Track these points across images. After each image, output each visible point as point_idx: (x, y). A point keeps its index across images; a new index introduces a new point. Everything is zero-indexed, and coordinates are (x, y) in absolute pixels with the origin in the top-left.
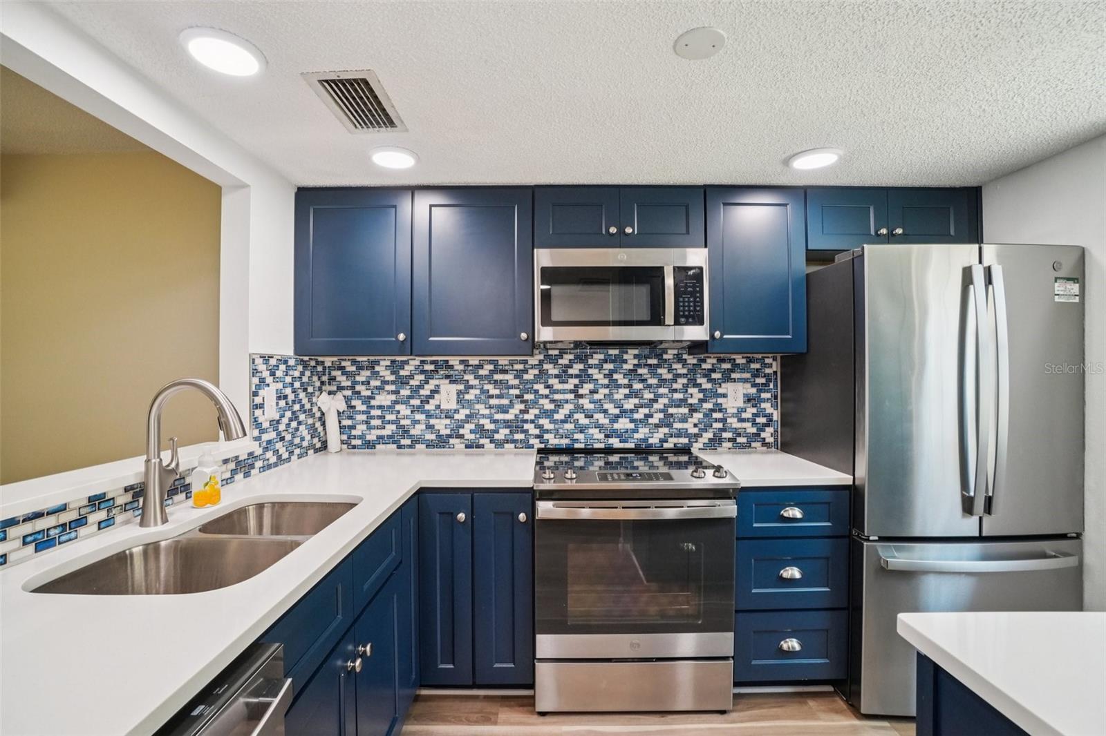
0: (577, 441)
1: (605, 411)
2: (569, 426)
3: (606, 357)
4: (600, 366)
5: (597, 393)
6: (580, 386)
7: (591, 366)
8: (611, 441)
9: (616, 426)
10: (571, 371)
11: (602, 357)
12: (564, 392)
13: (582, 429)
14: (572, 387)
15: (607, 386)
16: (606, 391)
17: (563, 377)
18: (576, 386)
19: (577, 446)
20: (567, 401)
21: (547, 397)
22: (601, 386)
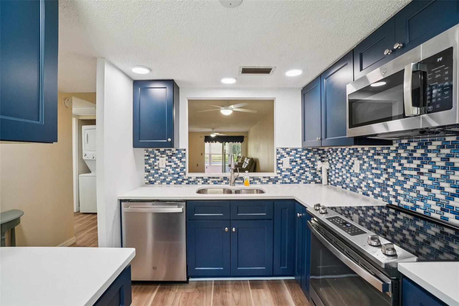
0: (418, 206)
1: (442, 189)
2: (414, 195)
3: (444, 143)
4: (438, 151)
5: (435, 172)
6: (421, 166)
7: (430, 151)
8: (446, 215)
9: (451, 203)
10: (415, 155)
11: (439, 143)
12: (410, 169)
13: (422, 199)
14: (415, 166)
15: (444, 168)
16: (443, 172)
17: (410, 159)
18: (418, 165)
19: (418, 210)
20: (412, 176)
21: (400, 171)
22: (438, 167)
